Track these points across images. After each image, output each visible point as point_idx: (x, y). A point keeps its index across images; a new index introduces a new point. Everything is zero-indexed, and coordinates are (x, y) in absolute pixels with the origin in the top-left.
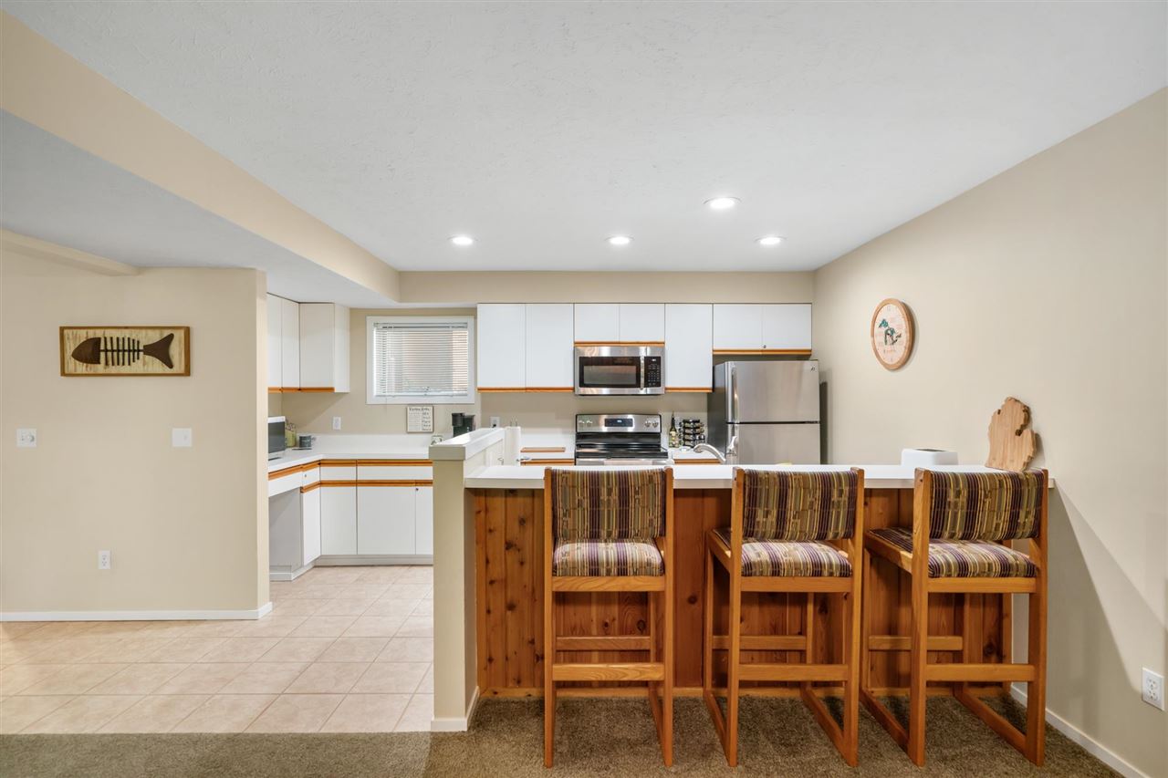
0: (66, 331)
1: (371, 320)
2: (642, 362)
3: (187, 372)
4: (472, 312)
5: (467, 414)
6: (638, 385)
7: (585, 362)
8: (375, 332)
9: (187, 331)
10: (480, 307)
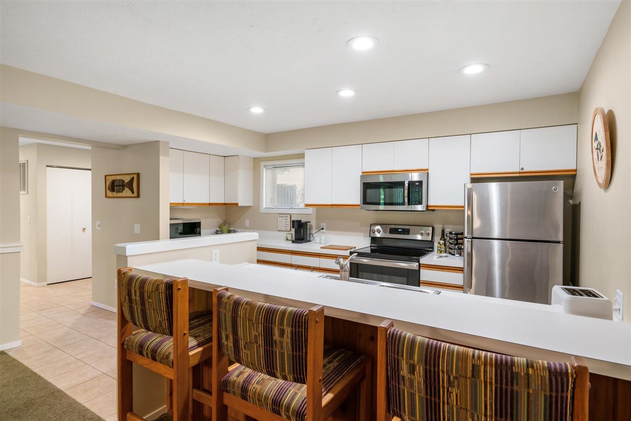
0: (107, 177)
1: (262, 164)
2: (406, 185)
3: (138, 196)
4: (302, 156)
5: (303, 220)
6: (403, 204)
7: (367, 186)
8: (264, 171)
9: (138, 175)
10: (307, 152)
